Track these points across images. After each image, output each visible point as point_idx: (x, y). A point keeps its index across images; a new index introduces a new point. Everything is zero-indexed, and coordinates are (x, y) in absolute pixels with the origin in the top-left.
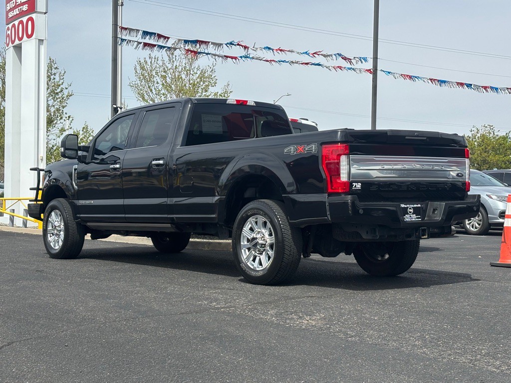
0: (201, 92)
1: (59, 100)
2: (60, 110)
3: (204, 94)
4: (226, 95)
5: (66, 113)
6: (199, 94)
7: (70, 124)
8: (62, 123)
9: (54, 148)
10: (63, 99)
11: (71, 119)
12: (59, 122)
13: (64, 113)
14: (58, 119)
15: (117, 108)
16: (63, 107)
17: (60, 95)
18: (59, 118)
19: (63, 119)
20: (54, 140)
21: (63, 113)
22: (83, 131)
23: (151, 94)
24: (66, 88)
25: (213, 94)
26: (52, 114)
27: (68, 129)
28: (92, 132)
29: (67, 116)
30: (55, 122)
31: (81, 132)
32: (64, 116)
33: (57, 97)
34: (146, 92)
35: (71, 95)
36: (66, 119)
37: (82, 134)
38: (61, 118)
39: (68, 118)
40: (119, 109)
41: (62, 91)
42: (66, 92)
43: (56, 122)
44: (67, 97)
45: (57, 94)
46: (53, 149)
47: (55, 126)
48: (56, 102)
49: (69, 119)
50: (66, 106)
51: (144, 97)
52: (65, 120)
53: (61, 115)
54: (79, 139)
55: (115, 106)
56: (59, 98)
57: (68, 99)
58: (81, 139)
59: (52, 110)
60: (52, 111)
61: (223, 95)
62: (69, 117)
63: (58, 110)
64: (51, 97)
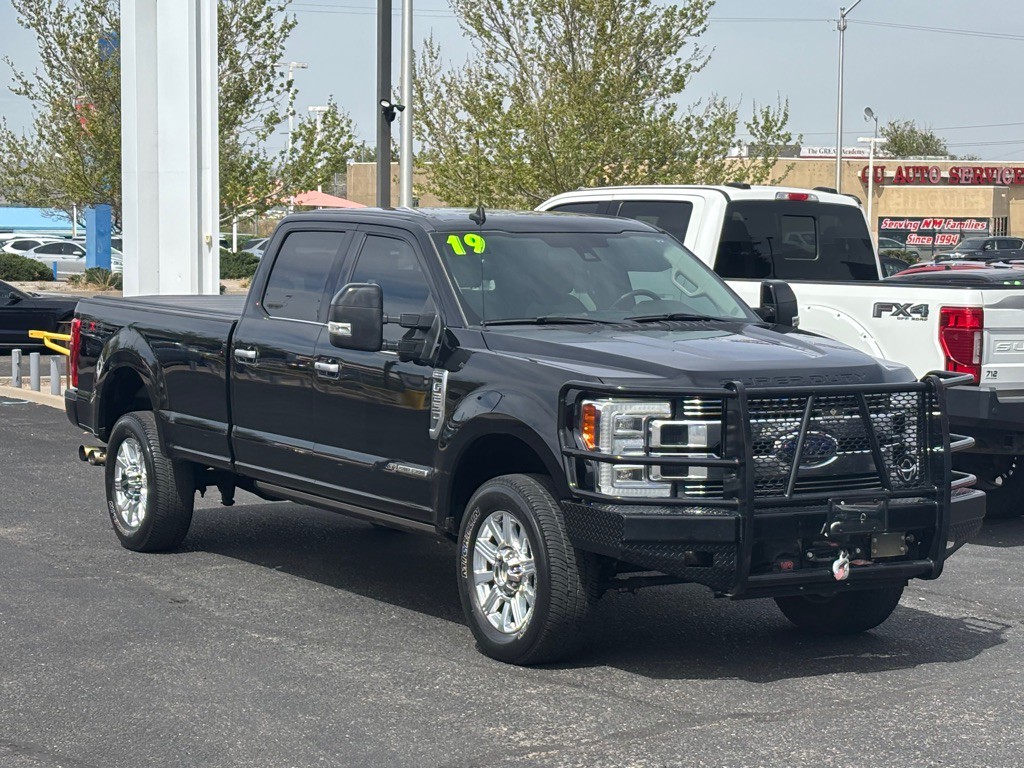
0: (629, 6)
1: (261, 41)
2: (265, 67)
3: (639, 11)
4: (698, 13)
5: (282, 74)
6: (626, 14)
7: (291, 104)
8: (272, 100)
9: (255, 166)
10: (271, 36)
11: (292, 90)
12: (263, 98)
13: (277, 75)
14: (263, 89)
15: (392, 107)
16: (274, 59)
17: (264, 26)
18: (266, 85)
19: (275, 89)
20: (253, 145)
21: (273, 72)
22: (323, 122)
23: (498, 15)
24: (281, 9)
25: (663, 12)
26: (247, 78)
27: (286, 117)
28: (348, 126)
29: (284, 81)
30: (252, 100)
31: (320, 126)
32: (276, 83)
33: (258, 33)
34: (487, 9)
35: (291, 26)
36: (281, 89)
37: (323, 130)
38: (270, 88)
39: (286, 87)
40: (395, 110)
41: (269, 16)
42: (278, 20)
43: (256, 96)
44: (282, 30)
45: (257, 25)
46: (250, 168)
47: (252, 111)
48: (256, 47)
49: (288, 90)
50: (281, 54)
51: (481, 25)
52: (278, 92)
53: (268, 80)
54: (316, 143)
55: (386, 104)
56: (262, 36)
57: (285, 36)
58: (321, 144)
59: (247, 66)
60: (247, 70)
61: (689, 14)
62: (290, 84)
63: (261, 66)
64: (242, 35)
